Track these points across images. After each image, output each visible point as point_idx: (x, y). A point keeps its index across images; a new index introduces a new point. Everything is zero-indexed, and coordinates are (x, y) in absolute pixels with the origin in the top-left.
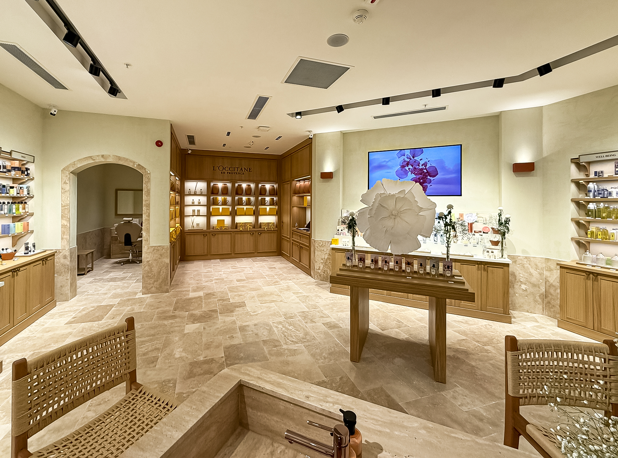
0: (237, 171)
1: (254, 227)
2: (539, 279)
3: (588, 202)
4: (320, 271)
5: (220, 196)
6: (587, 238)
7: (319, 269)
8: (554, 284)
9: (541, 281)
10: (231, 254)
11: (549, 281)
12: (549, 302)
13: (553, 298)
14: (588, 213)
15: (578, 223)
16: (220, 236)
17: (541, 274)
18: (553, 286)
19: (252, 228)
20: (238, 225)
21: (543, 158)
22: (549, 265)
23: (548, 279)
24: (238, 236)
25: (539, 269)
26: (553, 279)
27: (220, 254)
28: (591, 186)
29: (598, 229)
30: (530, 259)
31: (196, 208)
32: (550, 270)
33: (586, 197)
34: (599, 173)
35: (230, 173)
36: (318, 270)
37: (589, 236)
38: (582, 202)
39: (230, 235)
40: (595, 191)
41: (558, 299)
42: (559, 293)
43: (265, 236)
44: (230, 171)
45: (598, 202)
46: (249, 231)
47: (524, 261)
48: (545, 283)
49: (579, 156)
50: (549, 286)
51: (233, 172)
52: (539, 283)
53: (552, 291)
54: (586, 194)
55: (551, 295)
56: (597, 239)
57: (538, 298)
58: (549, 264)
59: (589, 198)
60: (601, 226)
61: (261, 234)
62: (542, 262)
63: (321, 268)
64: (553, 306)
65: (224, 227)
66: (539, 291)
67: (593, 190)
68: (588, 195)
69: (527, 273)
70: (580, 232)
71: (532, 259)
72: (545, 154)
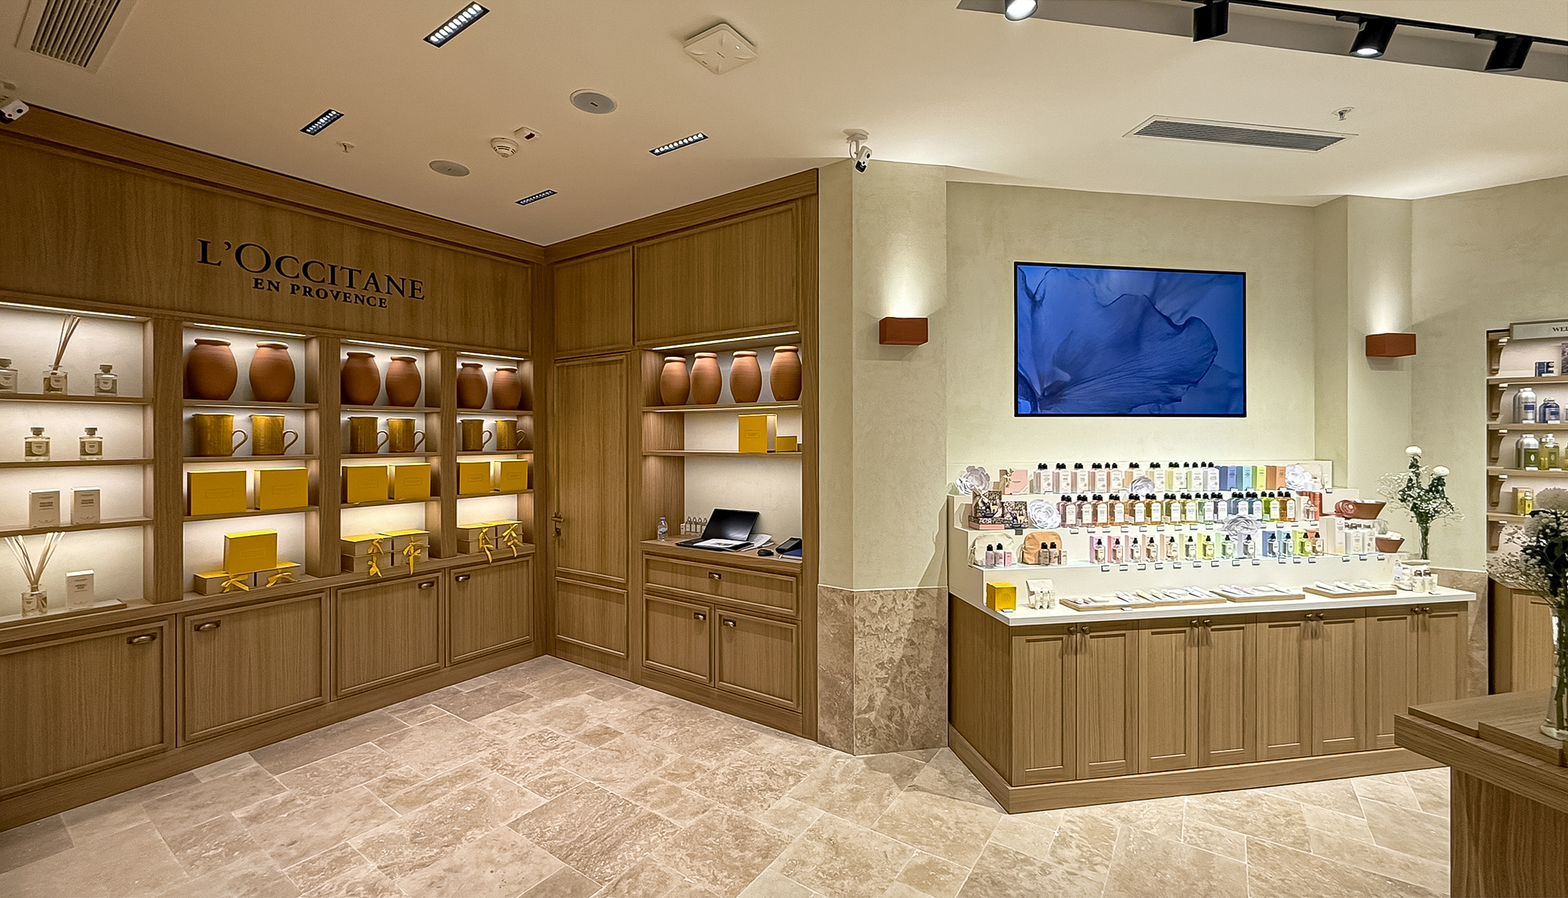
0: (351, 285)
1: (434, 553)
4: (872, 716)
5: (241, 406)
7: (870, 708)
10: (322, 704)
16: (250, 626)
19: (425, 556)
20: (359, 552)
24: (356, 610)
27: (249, 725)
31: (67, 484)
35: (308, 291)
36: (865, 712)
39: (311, 612)
43: (485, 586)
44: (308, 283)
46: (415, 575)
51: (328, 287)
61: (468, 577)
63: (878, 703)
65: (277, 572)
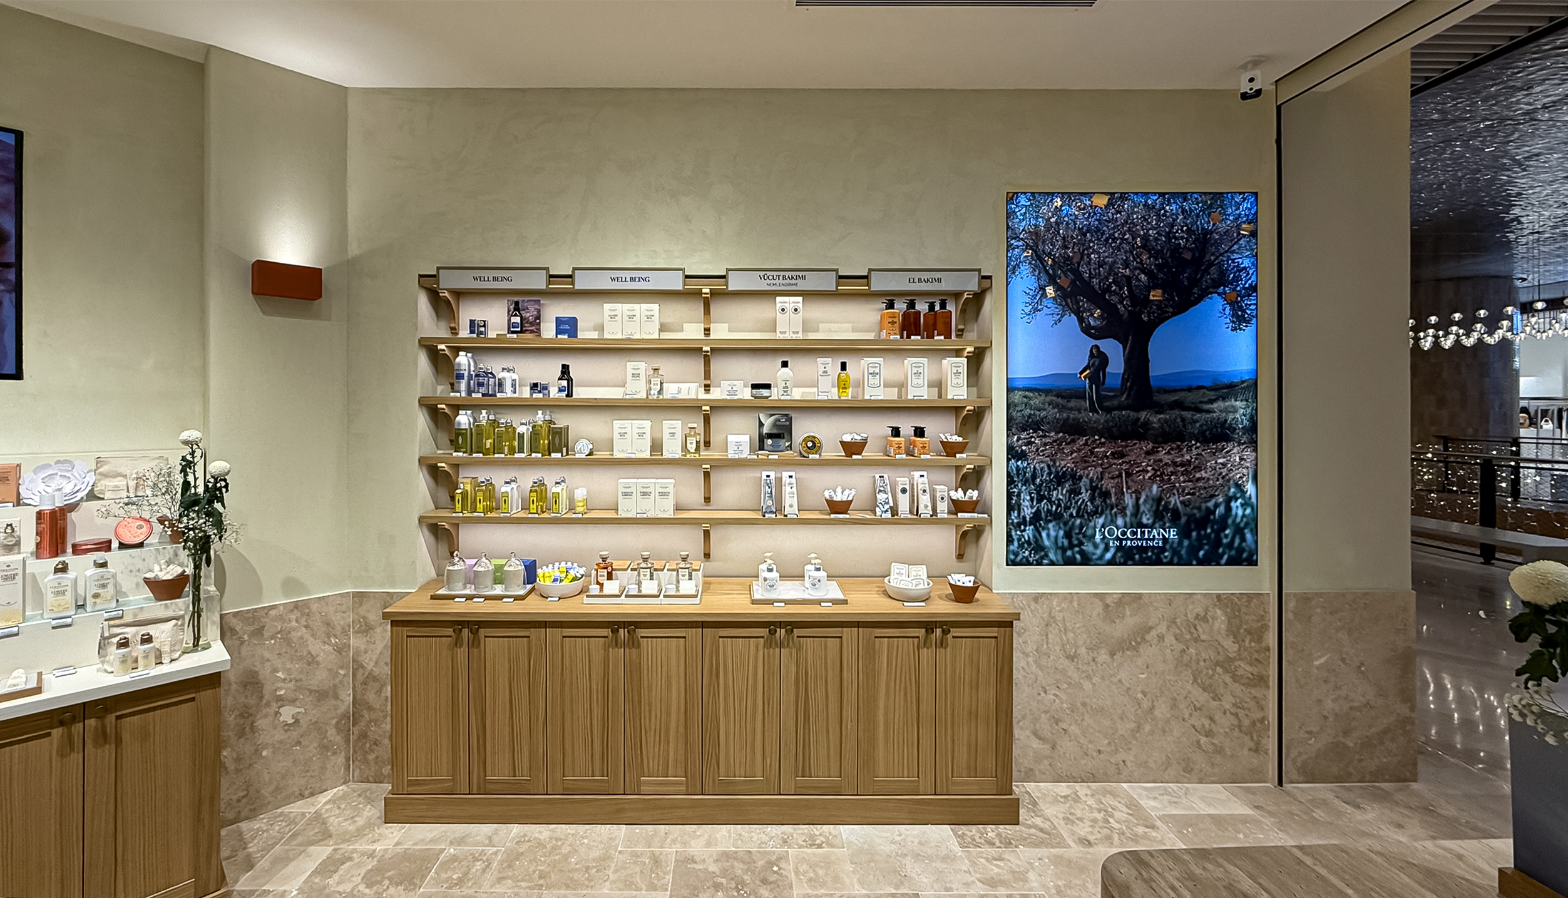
2: (335, 667)
3: (457, 408)
6: (454, 515)
8: (376, 671)
9: (342, 672)
11: (363, 667)
12: (364, 736)
13: (373, 716)
14: (457, 438)
15: (434, 471)
17: (340, 650)
18: (375, 679)
21: (348, 261)
22: (362, 614)
23: (361, 659)
25: (335, 636)
26: (375, 657)
28: (463, 360)
29: (477, 485)
30: (308, 608)
32: (366, 629)
33: (452, 394)
34: (479, 326)
37: (458, 506)
38: (443, 406)
40: (470, 377)
41: (385, 717)
42: (389, 699)
45: (475, 407)
47: (290, 621)
48: (354, 675)
49: (438, 269)
50: (365, 680)
52: (337, 680)
53: (371, 697)
54: (452, 385)
55: (370, 709)
56: (475, 514)
57: (332, 733)
58: (362, 611)
59: (458, 395)
60: (482, 475)
62: (344, 608)
64: (375, 744)
66: (336, 708)
67: (466, 374)
68: (456, 388)
69: (301, 658)
70: (439, 495)
71: (315, 607)
72: (354, 250)
